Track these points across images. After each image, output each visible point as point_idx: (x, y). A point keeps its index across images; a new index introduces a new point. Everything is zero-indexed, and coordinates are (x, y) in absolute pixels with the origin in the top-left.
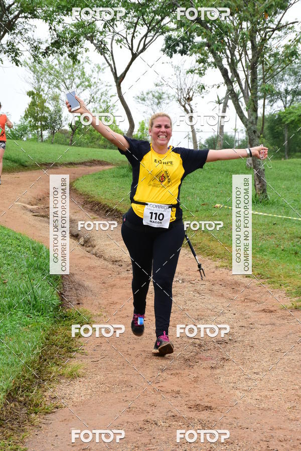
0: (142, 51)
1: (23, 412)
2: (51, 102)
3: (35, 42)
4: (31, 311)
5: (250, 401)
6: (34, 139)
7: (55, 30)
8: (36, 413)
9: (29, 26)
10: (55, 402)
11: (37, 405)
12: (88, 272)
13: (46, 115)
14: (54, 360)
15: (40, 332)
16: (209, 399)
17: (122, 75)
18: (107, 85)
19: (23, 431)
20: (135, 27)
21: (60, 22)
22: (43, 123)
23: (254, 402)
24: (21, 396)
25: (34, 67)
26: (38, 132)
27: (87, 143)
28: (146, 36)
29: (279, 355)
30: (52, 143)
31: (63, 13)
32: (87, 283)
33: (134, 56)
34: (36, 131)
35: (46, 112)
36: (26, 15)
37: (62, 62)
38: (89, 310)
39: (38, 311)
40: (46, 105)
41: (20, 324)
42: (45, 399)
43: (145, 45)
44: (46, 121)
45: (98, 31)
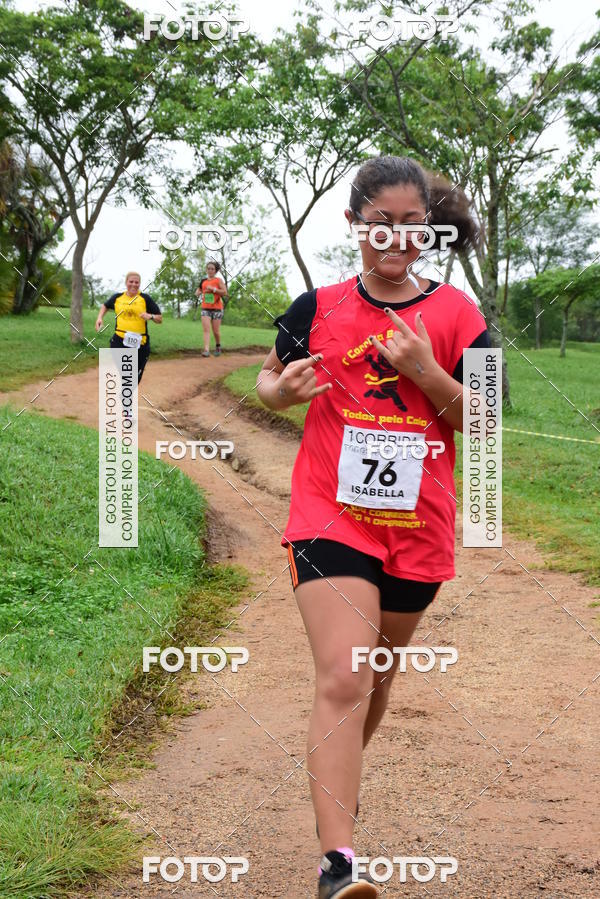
0: (328, 188)
1: (149, 713)
2: (193, 261)
3: (173, 172)
4: (161, 566)
5: (481, 704)
6: (169, 313)
7: (203, 156)
8: (169, 715)
9: (166, 152)
10: (196, 700)
11: (170, 704)
12: (244, 510)
13: (186, 279)
14: (194, 639)
15: (174, 598)
16: (422, 701)
17: (298, 222)
18: (275, 236)
19: (150, 740)
20: (320, 153)
21: (210, 145)
22: (182, 291)
23: (487, 706)
24: (147, 690)
25: (171, 210)
26: (174, 304)
27: (244, 321)
28: (335, 166)
29: (526, 638)
30: (194, 320)
31: (215, 132)
32: (242, 527)
33: (318, 194)
34: (170, 302)
35: (187, 274)
36: (161, 135)
37: (211, 204)
38: (245, 566)
39: (171, 567)
40: (187, 264)
41: (145, 584)
42: (182, 696)
43: (333, 179)
44: (185, 288)
45: (265, 158)
